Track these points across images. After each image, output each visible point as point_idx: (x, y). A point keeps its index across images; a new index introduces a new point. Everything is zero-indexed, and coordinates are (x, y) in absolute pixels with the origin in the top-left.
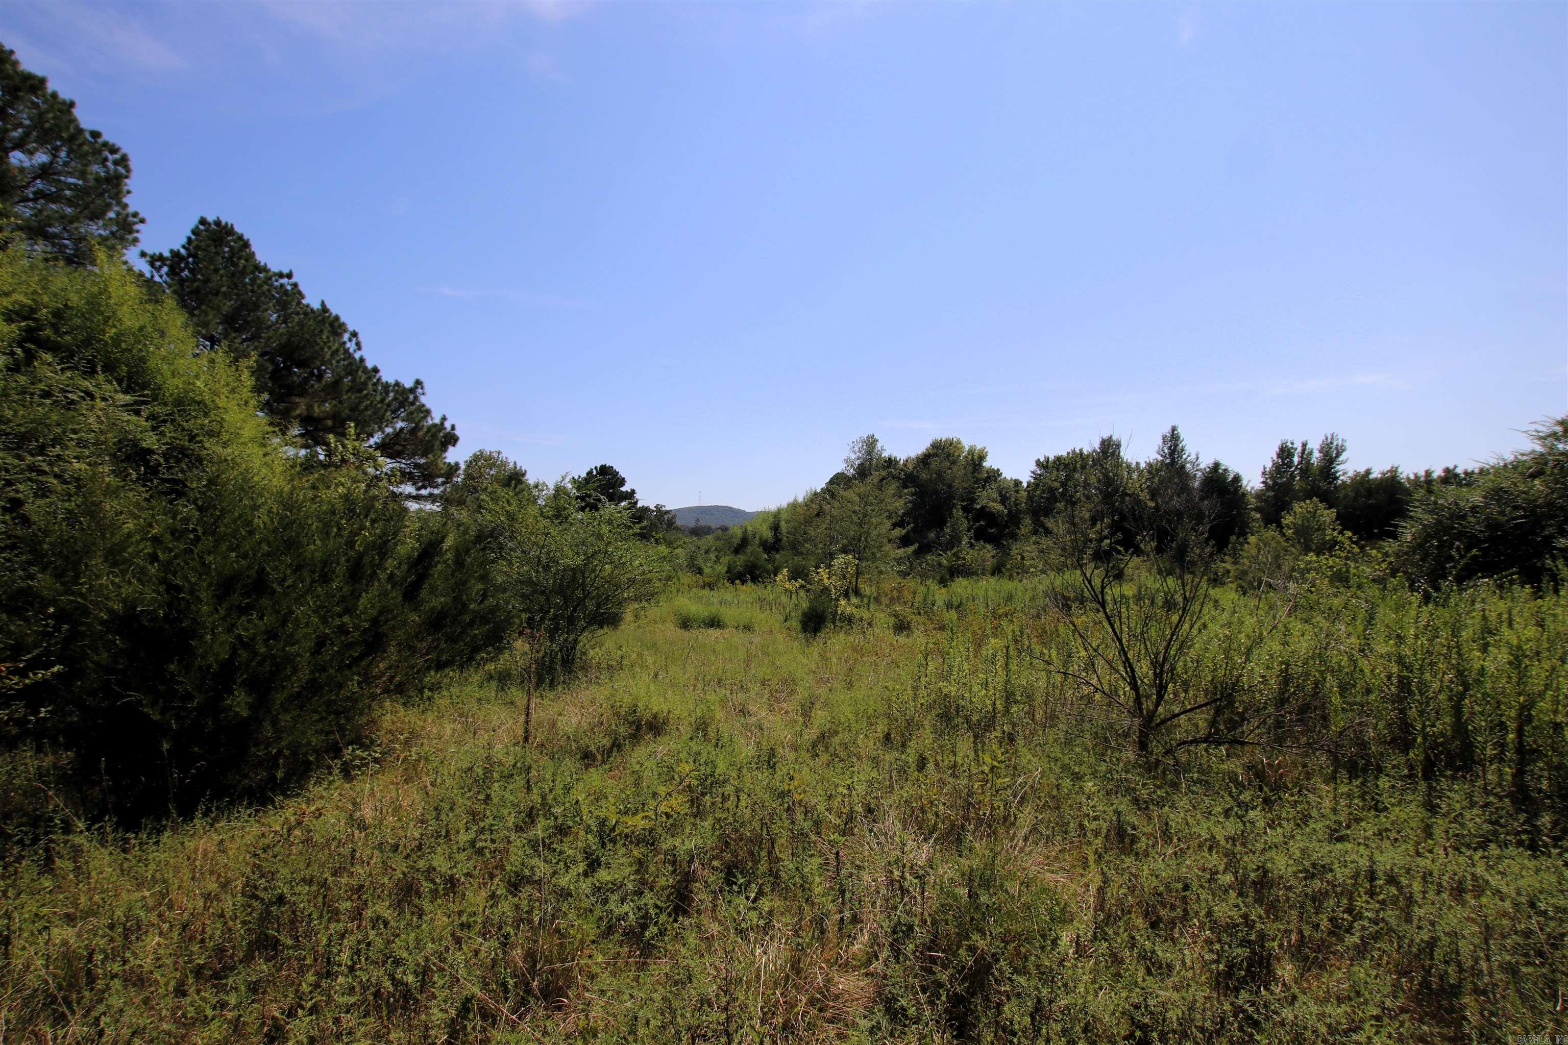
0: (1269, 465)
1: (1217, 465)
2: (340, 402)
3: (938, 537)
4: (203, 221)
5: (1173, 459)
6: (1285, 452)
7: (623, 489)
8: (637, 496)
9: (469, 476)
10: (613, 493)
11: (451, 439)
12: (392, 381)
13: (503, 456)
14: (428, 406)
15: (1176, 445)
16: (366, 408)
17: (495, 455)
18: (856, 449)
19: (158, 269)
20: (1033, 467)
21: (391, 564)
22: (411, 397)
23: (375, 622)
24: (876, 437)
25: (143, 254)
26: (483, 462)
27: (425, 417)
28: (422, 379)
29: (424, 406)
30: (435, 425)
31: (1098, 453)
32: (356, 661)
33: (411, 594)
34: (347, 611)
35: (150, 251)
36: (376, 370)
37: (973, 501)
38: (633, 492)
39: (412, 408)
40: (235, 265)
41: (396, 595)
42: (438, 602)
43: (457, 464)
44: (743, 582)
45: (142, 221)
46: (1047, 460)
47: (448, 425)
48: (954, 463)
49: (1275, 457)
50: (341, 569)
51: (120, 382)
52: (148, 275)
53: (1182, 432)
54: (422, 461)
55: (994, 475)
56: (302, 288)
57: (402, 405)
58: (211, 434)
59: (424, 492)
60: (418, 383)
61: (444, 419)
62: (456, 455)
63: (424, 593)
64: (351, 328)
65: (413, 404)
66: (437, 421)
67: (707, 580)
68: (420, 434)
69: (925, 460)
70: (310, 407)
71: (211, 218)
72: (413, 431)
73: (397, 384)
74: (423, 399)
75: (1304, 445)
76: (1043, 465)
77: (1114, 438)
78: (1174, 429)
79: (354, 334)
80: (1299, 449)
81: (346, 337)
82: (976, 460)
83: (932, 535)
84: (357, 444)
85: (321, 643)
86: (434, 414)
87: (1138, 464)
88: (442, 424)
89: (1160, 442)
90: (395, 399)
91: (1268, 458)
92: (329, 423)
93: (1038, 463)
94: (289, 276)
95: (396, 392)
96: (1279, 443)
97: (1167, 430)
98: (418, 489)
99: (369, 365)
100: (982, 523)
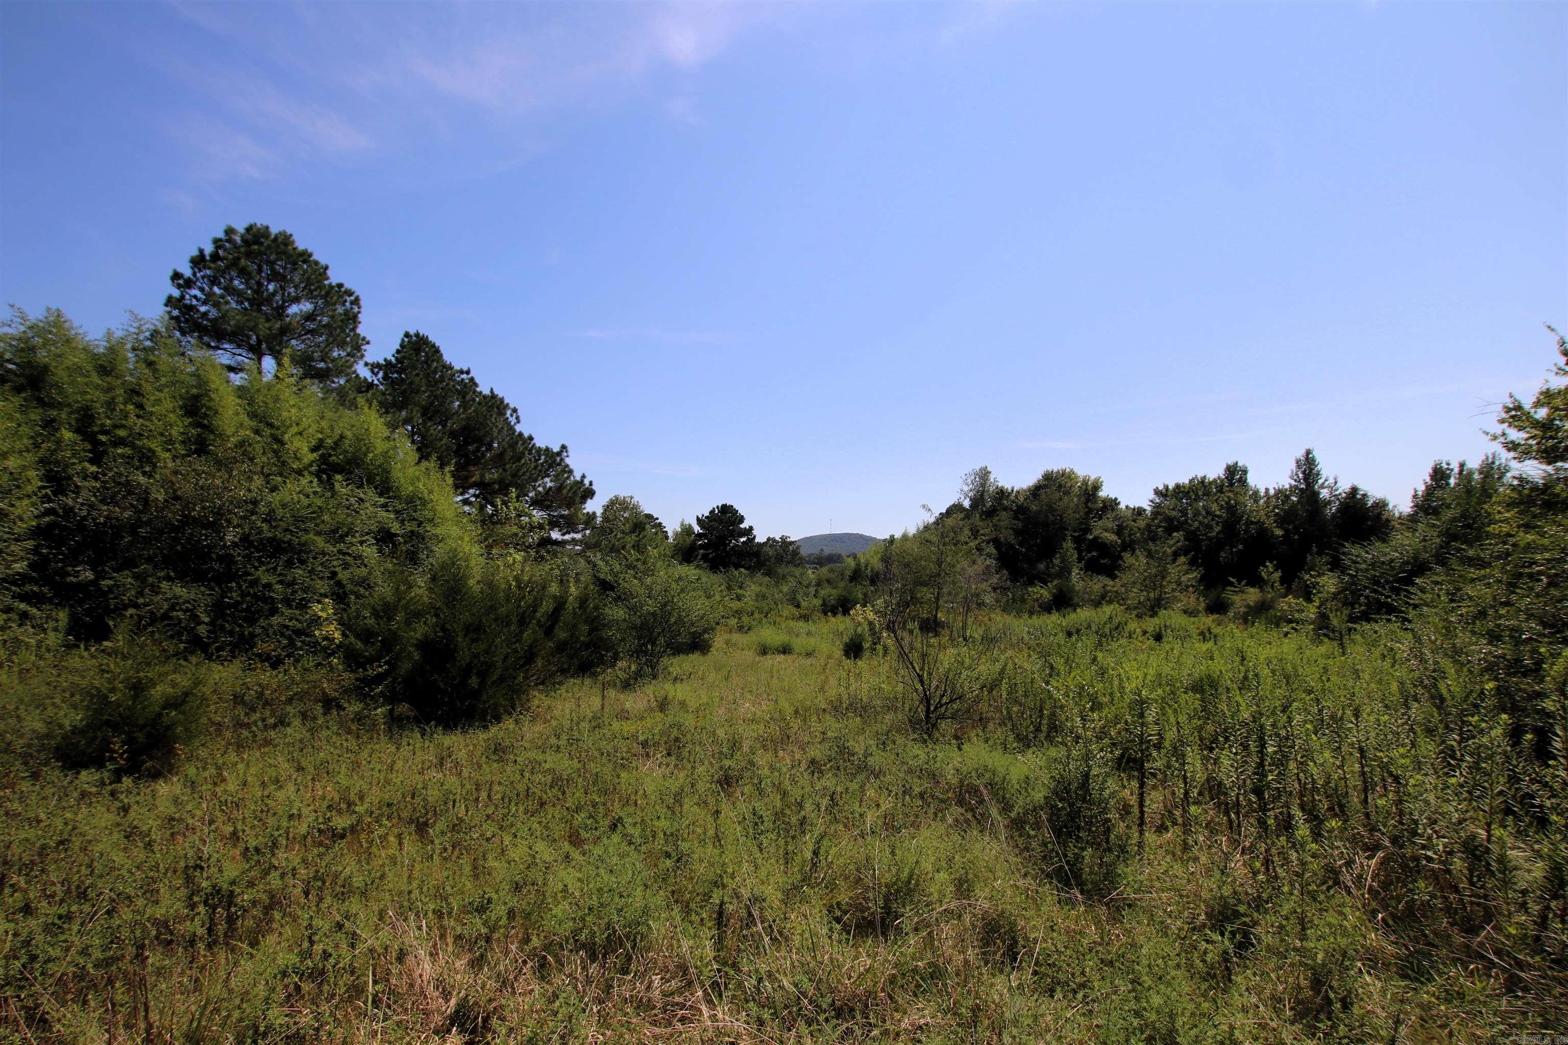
0: (1421, 488)
1: (1354, 490)
2: (505, 470)
3: (1047, 568)
4: (407, 335)
5: (1308, 484)
6: (1439, 474)
7: (742, 526)
8: (754, 532)
9: (606, 518)
10: (733, 530)
11: (590, 493)
12: (543, 446)
13: (634, 501)
14: (571, 467)
15: (1311, 471)
16: (524, 474)
17: (628, 500)
18: (969, 481)
19: (376, 374)
20: (1152, 496)
21: (538, 615)
22: (558, 459)
23: (531, 647)
24: (989, 469)
25: (366, 364)
26: (616, 506)
27: (568, 478)
28: (567, 444)
29: (567, 466)
30: (576, 482)
31: (1222, 481)
32: (522, 666)
33: (549, 632)
34: (517, 641)
35: (370, 361)
36: (531, 438)
37: (1088, 530)
38: (751, 528)
39: (559, 468)
40: (429, 366)
41: (541, 634)
42: (563, 635)
43: (594, 513)
44: (835, 614)
45: (368, 343)
46: (1166, 487)
47: (587, 482)
48: (1067, 493)
49: (1428, 479)
50: (514, 619)
51: (376, 488)
52: (370, 380)
53: (1318, 456)
54: (566, 513)
55: (1111, 505)
56: (477, 380)
57: (551, 466)
58: (431, 520)
59: (567, 537)
60: (564, 447)
61: (584, 477)
62: (594, 506)
63: (556, 630)
64: (512, 406)
65: (559, 464)
66: (578, 478)
67: (803, 612)
68: (565, 492)
69: (1036, 491)
70: (482, 476)
71: (412, 332)
72: (560, 488)
73: (547, 449)
74: (568, 461)
75: (1462, 465)
76: (1162, 493)
77: (1240, 464)
78: (1308, 452)
79: (515, 410)
80: (1456, 470)
81: (509, 412)
82: (1091, 490)
83: (1042, 566)
84: (517, 505)
85: (506, 657)
86: (575, 473)
87: (1267, 490)
88: (582, 481)
89: (1293, 466)
90: (546, 462)
91: (1420, 481)
92: (497, 486)
93: (1157, 492)
94: (468, 372)
95: (546, 456)
96: (1432, 464)
97: (1300, 454)
98: (563, 535)
99: (526, 435)
100: (1095, 554)
